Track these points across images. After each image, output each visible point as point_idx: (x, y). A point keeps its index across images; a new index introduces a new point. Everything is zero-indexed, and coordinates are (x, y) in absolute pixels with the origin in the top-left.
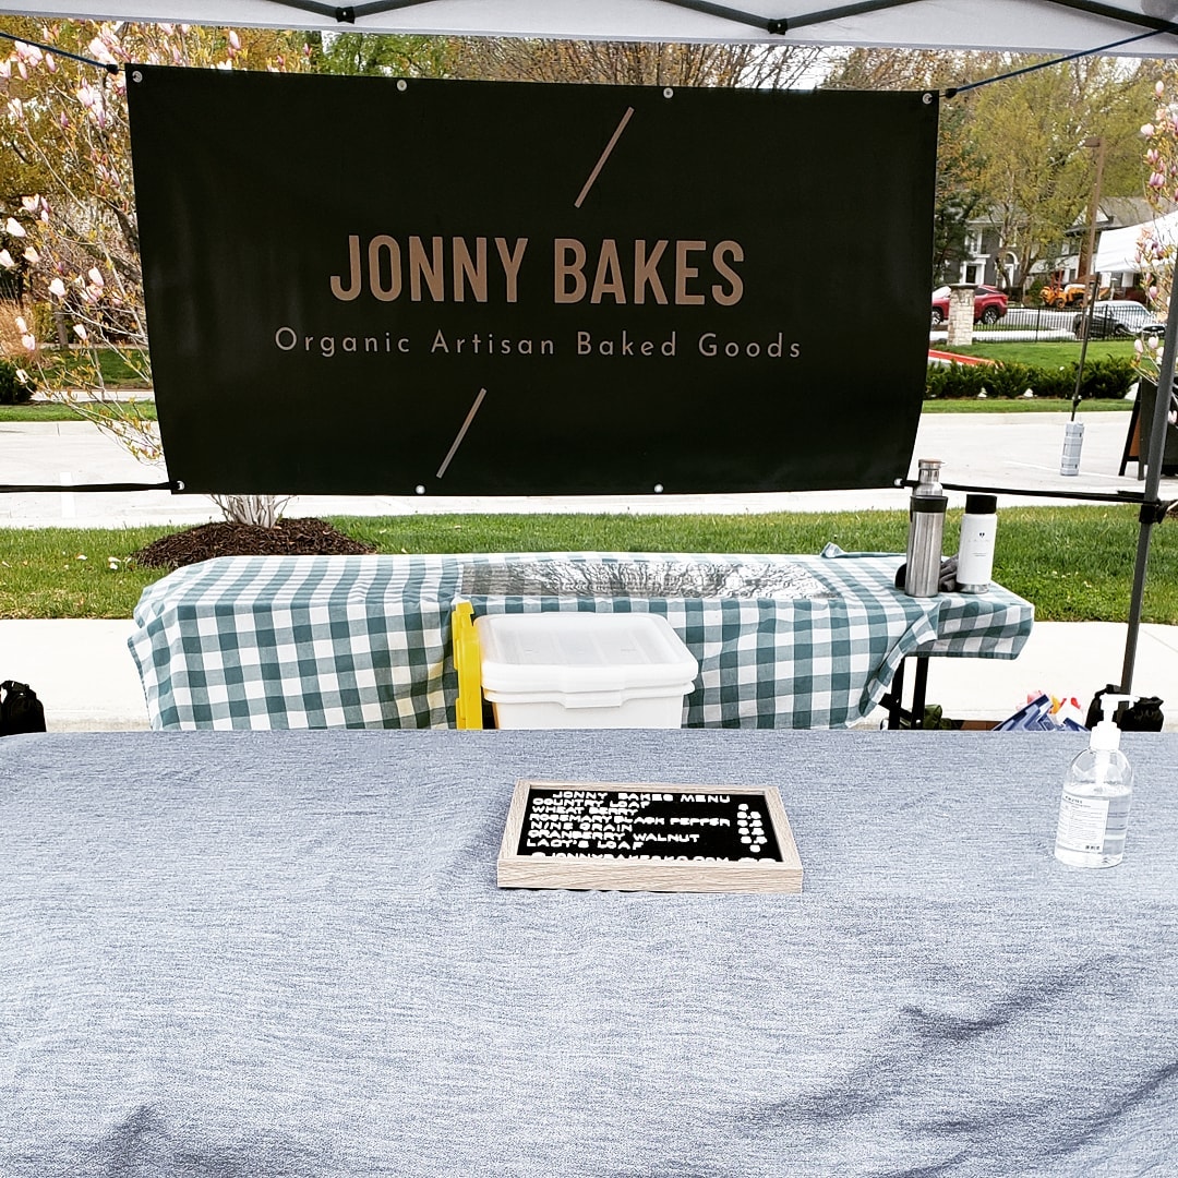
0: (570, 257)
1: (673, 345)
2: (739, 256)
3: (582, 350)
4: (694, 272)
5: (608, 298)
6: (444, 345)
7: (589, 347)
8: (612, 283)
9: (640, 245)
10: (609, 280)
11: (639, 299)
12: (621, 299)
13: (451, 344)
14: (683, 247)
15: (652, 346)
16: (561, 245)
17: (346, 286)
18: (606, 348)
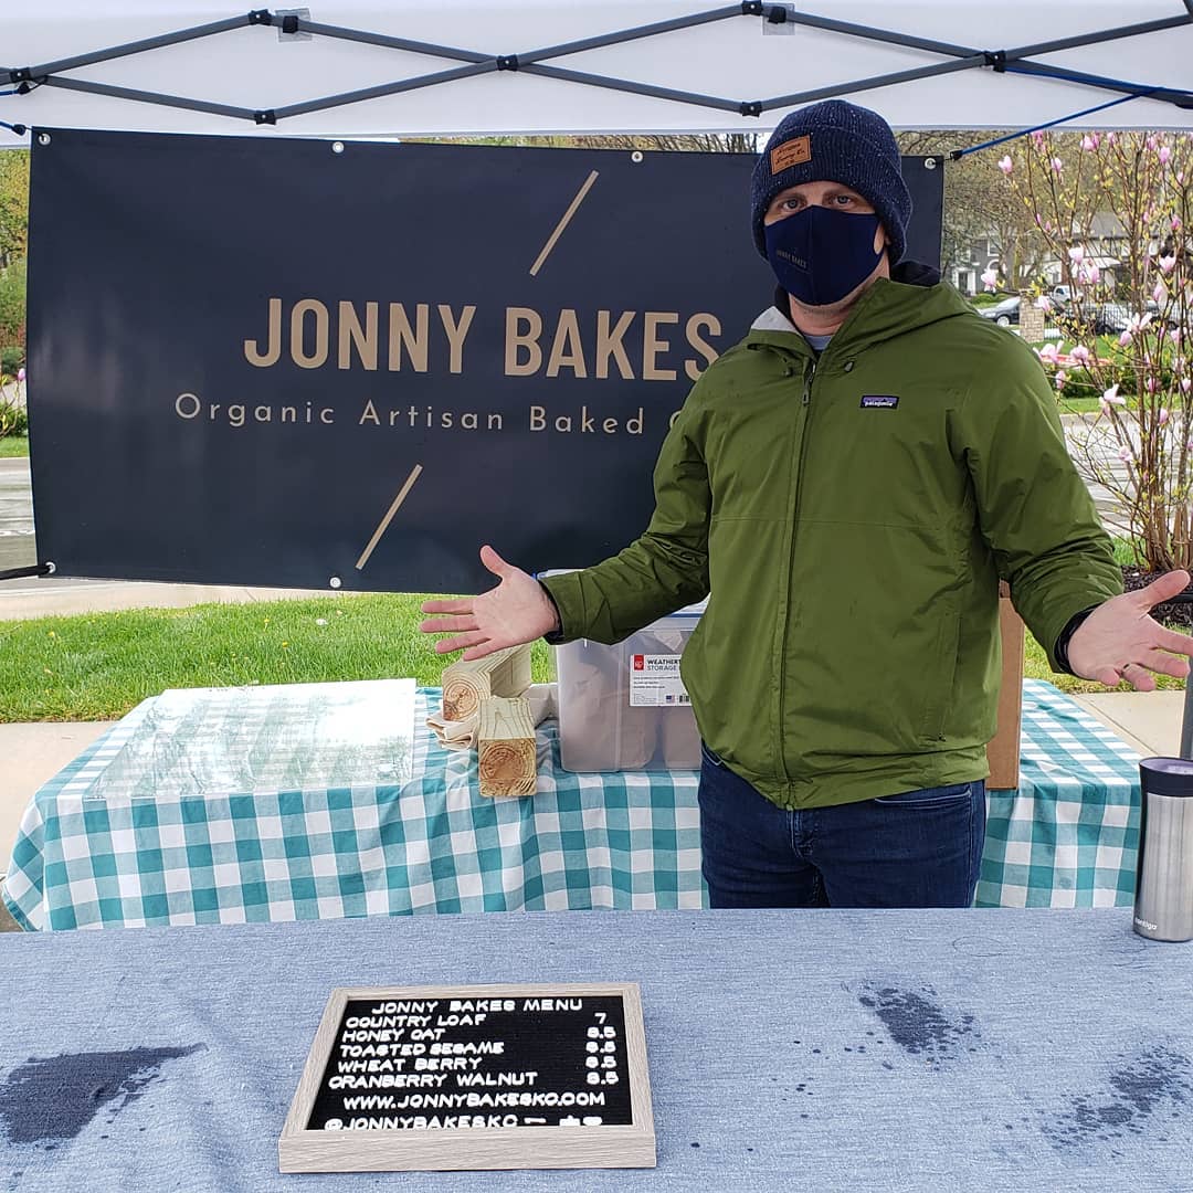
0: (524, 327)
1: (640, 423)
2: (715, 329)
3: (535, 426)
4: (664, 346)
5: (567, 371)
6: (375, 416)
7: (543, 421)
8: (571, 355)
9: (604, 317)
10: (567, 352)
11: (602, 372)
12: (581, 372)
13: (384, 417)
14: (652, 319)
15: (616, 424)
16: (513, 315)
17: (263, 350)
18: (563, 424)
